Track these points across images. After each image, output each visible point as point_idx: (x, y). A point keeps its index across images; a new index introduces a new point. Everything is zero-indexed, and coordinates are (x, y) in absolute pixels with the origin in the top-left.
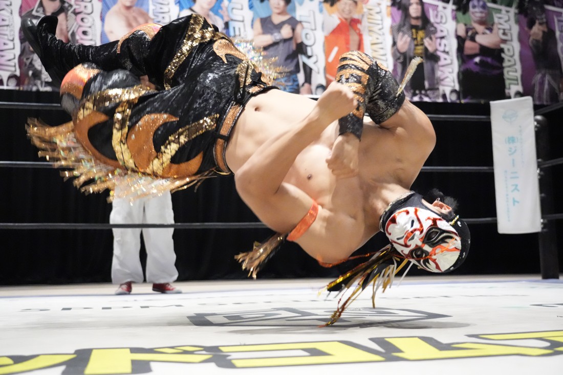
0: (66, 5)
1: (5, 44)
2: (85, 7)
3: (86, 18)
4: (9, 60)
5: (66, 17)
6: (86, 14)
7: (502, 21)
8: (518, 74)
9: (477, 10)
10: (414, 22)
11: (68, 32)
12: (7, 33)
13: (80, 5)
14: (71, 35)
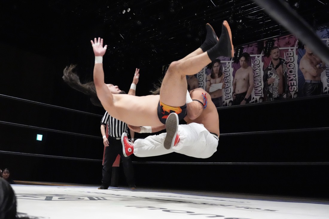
0: (282, 60)
1: (258, 84)
2: (291, 59)
3: (291, 65)
4: (259, 91)
5: (282, 66)
6: (291, 62)
11: (283, 73)
12: (259, 79)
13: (288, 59)
14: (285, 74)
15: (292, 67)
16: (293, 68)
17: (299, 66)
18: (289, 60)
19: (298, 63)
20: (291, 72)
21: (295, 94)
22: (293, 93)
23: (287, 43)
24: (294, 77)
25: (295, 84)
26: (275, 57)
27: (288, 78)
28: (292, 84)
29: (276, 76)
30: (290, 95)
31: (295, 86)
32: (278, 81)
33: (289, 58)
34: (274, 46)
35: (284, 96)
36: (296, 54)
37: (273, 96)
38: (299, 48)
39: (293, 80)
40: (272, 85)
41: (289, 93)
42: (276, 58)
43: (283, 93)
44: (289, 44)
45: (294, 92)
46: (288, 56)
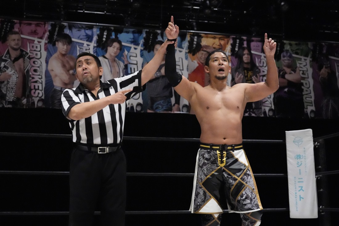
0: (24, 53)
2: (36, 54)
3: (36, 61)
6: (36, 59)
7: (302, 66)
8: (313, 99)
9: (286, 58)
10: (245, 66)
11: (25, 70)
13: (33, 53)
14: (26, 72)
15: (38, 65)
16: (39, 67)
17: (47, 66)
18: (34, 56)
19: (47, 62)
20: (35, 71)
21: (39, 101)
22: (36, 100)
23: (32, 32)
24: (40, 78)
25: (40, 88)
26: (14, 45)
27: (30, 78)
28: (37, 88)
29: (13, 71)
30: (33, 101)
31: (41, 90)
32: (16, 79)
33: (35, 52)
34: (13, 30)
35: (23, 102)
36: (45, 50)
37: (7, 98)
38: (49, 42)
39: (38, 82)
40: (6, 83)
41: (31, 98)
42: (15, 47)
43: (22, 97)
44: (36, 34)
45: (38, 98)
46: (34, 49)
